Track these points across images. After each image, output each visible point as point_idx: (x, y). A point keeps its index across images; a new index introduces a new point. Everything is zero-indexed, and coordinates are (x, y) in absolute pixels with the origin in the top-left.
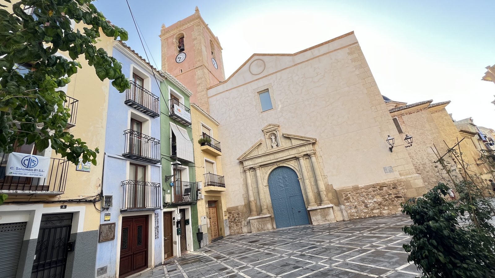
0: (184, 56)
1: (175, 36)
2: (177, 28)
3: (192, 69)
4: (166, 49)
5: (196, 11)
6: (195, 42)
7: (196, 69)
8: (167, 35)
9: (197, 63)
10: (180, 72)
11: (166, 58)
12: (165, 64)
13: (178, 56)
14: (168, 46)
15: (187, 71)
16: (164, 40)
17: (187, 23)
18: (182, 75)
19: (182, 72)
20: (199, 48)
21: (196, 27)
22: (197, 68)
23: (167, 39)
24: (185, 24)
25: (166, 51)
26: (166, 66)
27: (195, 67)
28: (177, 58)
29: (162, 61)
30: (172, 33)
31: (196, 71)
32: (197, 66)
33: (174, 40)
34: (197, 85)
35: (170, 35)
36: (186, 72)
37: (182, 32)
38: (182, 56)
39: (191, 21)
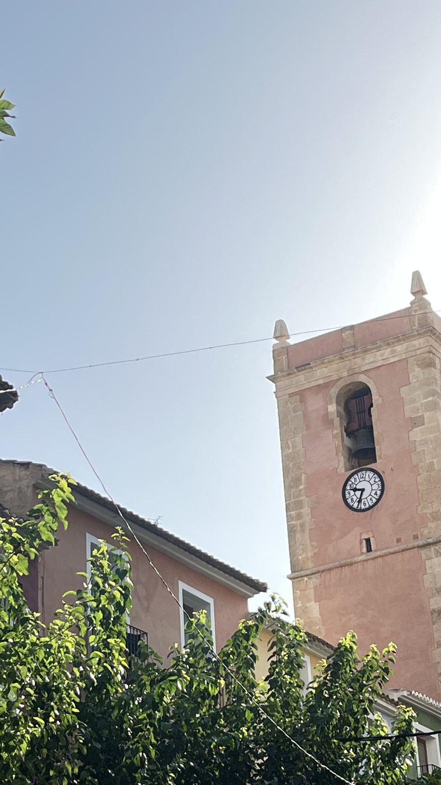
0: (375, 487)
1: (334, 391)
2: (341, 358)
3: (410, 545)
4: (298, 439)
5: (413, 293)
6: (416, 434)
7: (424, 553)
8: (302, 380)
9: (430, 524)
10: (361, 548)
11: (303, 476)
12: (299, 505)
13: (352, 480)
14: (308, 427)
15: (391, 550)
16: (291, 395)
17: (381, 346)
18: (370, 565)
19: (369, 549)
20: (432, 463)
21: (417, 369)
22: (429, 544)
23: (301, 395)
24: (372, 349)
25: (300, 447)
26: (306, 510)
27: (421, 543)
28: (348, 487)
29: (288, 488)
30: (321, 374)
31: (424, 557)
32: (431, 541)
33: (332, 408)
34: (432, 614)
35: (313, 384)
36: (386, 555)
37: (362, 378)
38: (367, 483)
39: (398, 341)
